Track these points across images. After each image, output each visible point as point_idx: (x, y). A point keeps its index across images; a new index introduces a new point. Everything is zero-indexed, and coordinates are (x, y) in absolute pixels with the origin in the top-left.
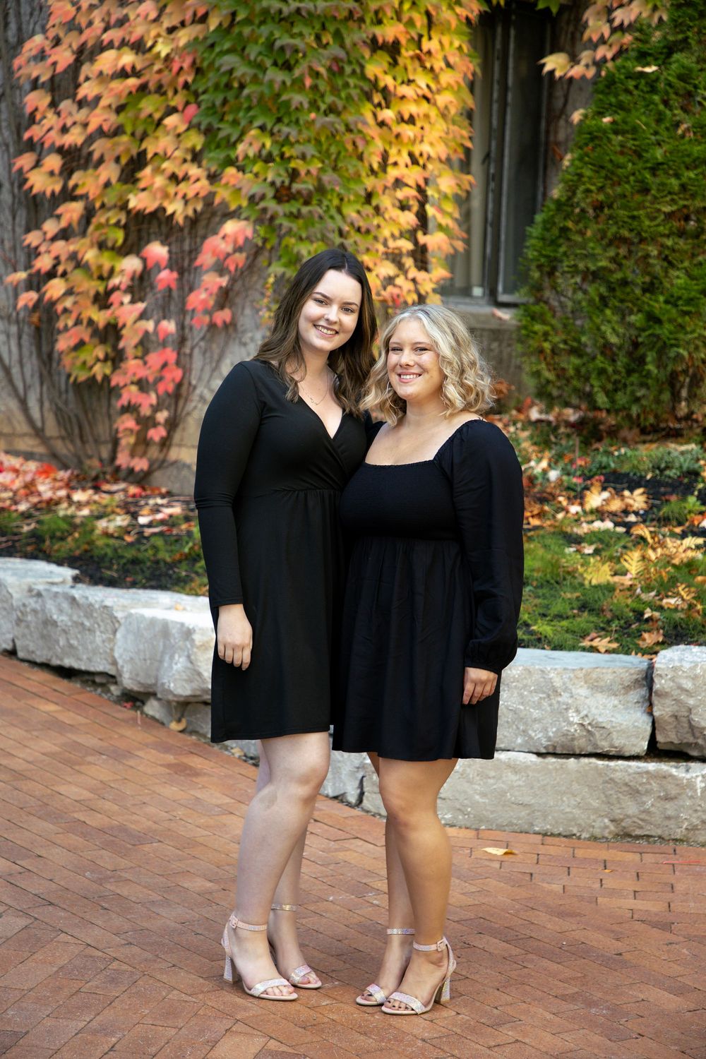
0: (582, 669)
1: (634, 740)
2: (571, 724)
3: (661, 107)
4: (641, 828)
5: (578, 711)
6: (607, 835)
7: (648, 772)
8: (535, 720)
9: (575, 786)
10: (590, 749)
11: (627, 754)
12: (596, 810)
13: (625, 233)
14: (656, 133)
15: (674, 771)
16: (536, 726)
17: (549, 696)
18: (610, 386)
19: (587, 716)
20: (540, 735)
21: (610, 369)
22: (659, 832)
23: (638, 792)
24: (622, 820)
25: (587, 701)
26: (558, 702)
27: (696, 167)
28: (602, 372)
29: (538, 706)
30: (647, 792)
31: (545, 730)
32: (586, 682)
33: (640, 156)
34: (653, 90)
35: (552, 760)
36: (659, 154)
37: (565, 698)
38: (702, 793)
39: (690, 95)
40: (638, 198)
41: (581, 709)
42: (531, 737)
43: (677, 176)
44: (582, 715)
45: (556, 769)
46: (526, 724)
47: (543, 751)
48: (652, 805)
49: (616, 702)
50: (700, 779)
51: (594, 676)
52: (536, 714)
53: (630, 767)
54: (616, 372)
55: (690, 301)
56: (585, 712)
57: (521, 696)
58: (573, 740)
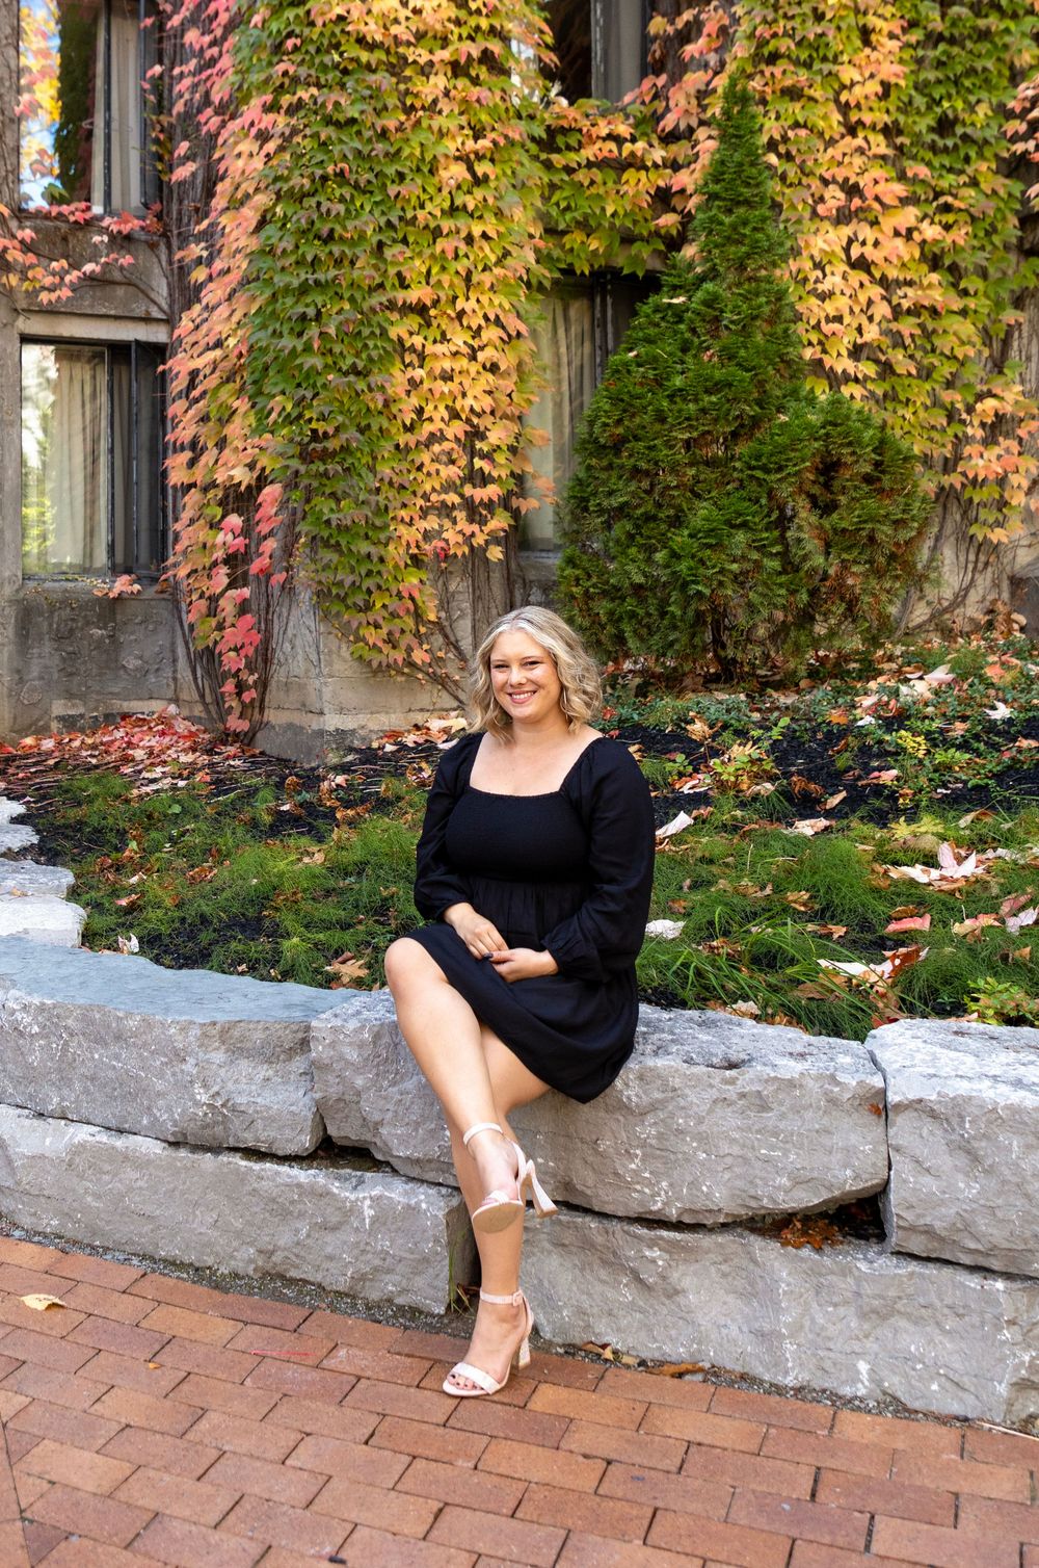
0: (214, 1024)
1: (288, 1134)
2: (197, 1104)
3: (688, 335)
4: (297, 1267)
5: (205, 1086)
6: (251, 1273)
7: (299, 1185)
8: (159, 1094)
9: (211, 1196)
10: (232, 1142)
11: (280, 1153)
12: (239, 1234)
13: (643, 465)
14: (683, 362)
15: (335, 1187)
16: (161, 1102)
17: (171, 1061)
18: (644, 631)
19: (218, 1093)
20: (165, 1117)
21: (641, 612)
22: (318, 1277)
23: (291, 1213)
24: (272, 1253)
25: (222, 1072)
26: (182, 1071)
27: (719, 391)
28: (633, 615)
29: (161, 1076)
30: (301, 1215)
31: (169, 1109)
32: (223, 1043)
33: (661, 385)
34: (681, 320)
35: (183, 1153)
36: (678, 381)
37: (189, 1066)
38: (372, 1223)
39: (717, 319)
40: (658, 427)
41: (210, 1081)
42: (156, 1118)
43: (696, 401)
44: (211, 1092)
45: (185, 1168)
46: (149, 1099)
47: (172, 1139)
48: (308, 1236)
49: (271, 1072)
50: (368, 1202)
51: (236, 1033)
52: (160, 1085)
53: (277, 1173)
54: (649, 615)
55: (710, 532)
56: (216, 1089)
57: (141, 1055)
58: (205, 1127)
